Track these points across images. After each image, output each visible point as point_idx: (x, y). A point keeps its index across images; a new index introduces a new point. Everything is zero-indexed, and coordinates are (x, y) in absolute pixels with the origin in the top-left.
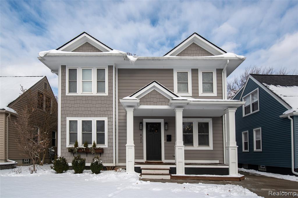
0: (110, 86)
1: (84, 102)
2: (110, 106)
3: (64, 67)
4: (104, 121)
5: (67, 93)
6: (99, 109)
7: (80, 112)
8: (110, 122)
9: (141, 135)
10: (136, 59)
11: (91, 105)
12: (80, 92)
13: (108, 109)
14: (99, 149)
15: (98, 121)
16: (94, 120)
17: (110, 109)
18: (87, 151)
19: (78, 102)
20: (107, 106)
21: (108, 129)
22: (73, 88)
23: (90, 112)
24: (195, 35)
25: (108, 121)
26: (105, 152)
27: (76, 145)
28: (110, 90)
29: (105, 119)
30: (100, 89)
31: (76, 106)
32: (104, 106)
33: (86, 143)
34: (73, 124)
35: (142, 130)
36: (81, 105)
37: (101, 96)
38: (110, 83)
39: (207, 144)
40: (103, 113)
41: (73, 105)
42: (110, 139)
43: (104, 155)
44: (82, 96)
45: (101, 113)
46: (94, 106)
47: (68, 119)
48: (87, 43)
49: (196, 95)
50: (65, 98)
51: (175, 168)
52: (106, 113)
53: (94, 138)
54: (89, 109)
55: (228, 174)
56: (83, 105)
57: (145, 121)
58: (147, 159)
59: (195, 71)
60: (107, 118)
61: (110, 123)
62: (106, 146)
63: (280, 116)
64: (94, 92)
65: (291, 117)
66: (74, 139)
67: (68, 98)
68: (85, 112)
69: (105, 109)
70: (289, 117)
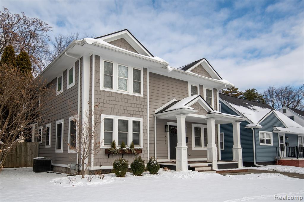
0: (145, 88)
1: (120, 100)
2: (145, 107)
4: (139, 122)
5: (102, 87)
6: (135, 109)
7: (115, 110)
8: (144, 123)
9: (166, 136)
10: (172, 69)
11: (127, 104)
12: (115, 89)
13: (143, 110)
15: (134, 122)
17: (145, 110)
18: (123, 152)
19: (114, 99)
20: (142, 107)
21: (143, 130)
22: (109, 83)
23: (126, 112)
24: (204, 60)
25: (143, 122)
27: (113, 145)
28: (145, 91)
29: (141, 120)
30: (137, 89)
31: (111, 102)
32: (139, 106)
33: (123, 143)
34: (109, 123)
36: (117, 103)
37: (137, 97)
38: (145, 85)
40: (138, 113)
41: (108, 102)
42: (145, 140)
44: (118, 93)
45: (137, 113)
46: (130, 105)
47: (103, 116)
48: (123, 38)
50: (99, 93)
52: (141, 114)
53: (130, 140)
54: (125, 108)
56: (118, 103)
57: (169, 124)
59: (201, 87)
62: (141, 147)
63: (245, 127)
64: (130, 91)
65: (253, 129)
66: (109, 139)
67: (102, 93)
68: (120, 111)
69: (140, 110)
70: (252, 129)
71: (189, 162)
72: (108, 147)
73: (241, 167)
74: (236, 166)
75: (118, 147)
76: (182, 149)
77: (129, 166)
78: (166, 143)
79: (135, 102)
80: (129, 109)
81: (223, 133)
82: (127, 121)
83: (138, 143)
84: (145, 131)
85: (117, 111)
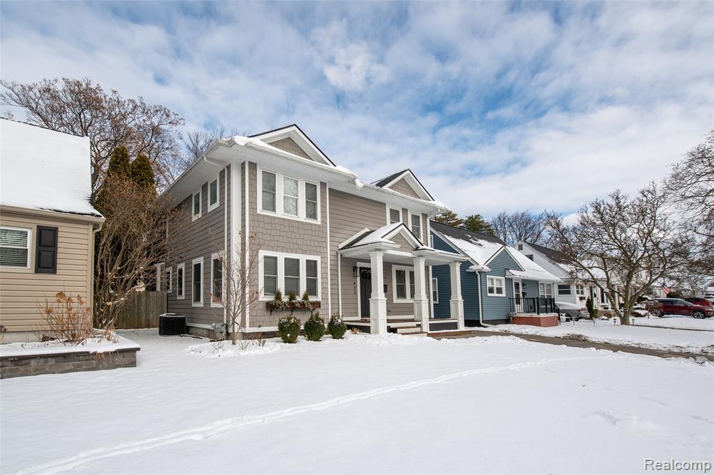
0: (323, 212)
1: (287, 229)
2: (323, 240)
3: (252, 166)
4: (316, 262)
5: (260, 210)
6: (309, 243)
7: (280, 245)
8: (323, 263)
9: (355, 283)
10: (363, 185)
11: (298, 236)
12: (280, 212)
13: (320, 244)
15: (308, 262)
17: (324, 245)
19: (278, 227)
20: (320, 240)
21: (322, 273)
22: (270, 205)
23: (296, 246)
24: (408, 172)
25: (321, 262)
27: (278, 296)
28: (324, 217)
29: (318, 258)
30: (311, 214)
31: (274, 233)
32: (315, 238)
33: (292, 294)
34: (271, 263)
35: (356, 276)
36: (282, 234)
37: (311, 224)
38: (323, 207)
40: (314, 249)
41: (269, 232)
42: (324, 288)
44: (284, 219)
45: (312, 249)
46: (302, 236)
47: (262, 253)
48: (290, 138)
50: (256, 218)
52: (318, 249)
53: (303, 288)
54: (294, 241)
56: (285, 234)
57: (359, 265)
58: (362, 316)
60: (320, 257)
61: (324, 266)
62: (319, 298)
63: (467, 270)
64: (302, 216)
65: (479, 272)
66: (271, 287)
67: (261, 219)
68: (287, 246)
69: (317, 244)
70: (477, 272)
71: (389, 321)
72: (271, 298)
73: (462, 327)
74: (455, 326)
75: (285, 299)
76: (379, 302)
77: (302, 328)
78: (355, 293)
79: (309, 232)
80: (300, 242)
81: (436, 279)
82: (298, 260)
83: (315, 294)
84: (324, 276)
85: (283, 245)
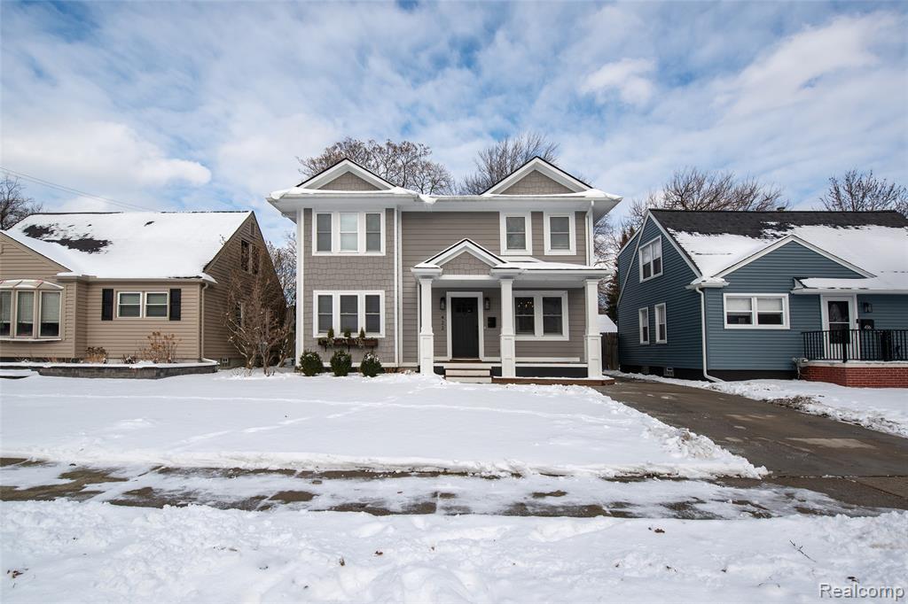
0: (390, 241)
1: (344, 266)
2: (389, 271)
3: (308, 212)
4: (378, 296)
5: (315, 252)
6: (370, 277)
7: (336, 283)
8: (388, 298)
9: (443, 317)
10: (434, 200)
11: (356, 271)
12: (336, 250)
13: (385, 277)
14: (372, 340)
15: (368, 297)
16: (361, 295)
17: (390, 277)
18: (351, 344)
19: (334, 265)
20: (384, 272)
21: (386, 309)
22: (324, 244)
23: (355, 283)
24: (537, 160)
25: (386, 297)
26: (380, 344)
27: (331, 334)
28: (390, 247)
29: (381, 293)
30: (373, 243)
31: (329, 272)
32: (378, 272)
33: (348, 331)
34: (325, 302)
35: (445, 309)
36: (338, 272)
37: (374, 257)
38: (389, 235)
39: (559, 331)
40: (377, 283)
41: (324, 272)
42: (390, 325)
43: (379, 349)
44: (340, 257)
45: (373, 283)
47: (316, 293)
48: (349, 172)
49: (538, 253)
50: (311, 260)
51: (500, 368)
52: (382, 283)
53: (362, 323)
54: (352, 277)
55: (587, 376)
56: (341, 271)
57: (450, 295)
58: (453, 356)
59: (537, 216)
60: (383, 291)
61: (389, 300)
62: (382, 334)
64: (362, 250)
66: (325, 322)
67: (317, 260)
68: (345, 283)
69: (380, 277)
70: (698, 291)
72: (325, 335)
73: (594, 376)
75: (338, 334)
79: (371, 266)
80: (359, 277)
82: (356, 297)
83: (377, 330)
84: (389, 311)
85: (339, 283)
